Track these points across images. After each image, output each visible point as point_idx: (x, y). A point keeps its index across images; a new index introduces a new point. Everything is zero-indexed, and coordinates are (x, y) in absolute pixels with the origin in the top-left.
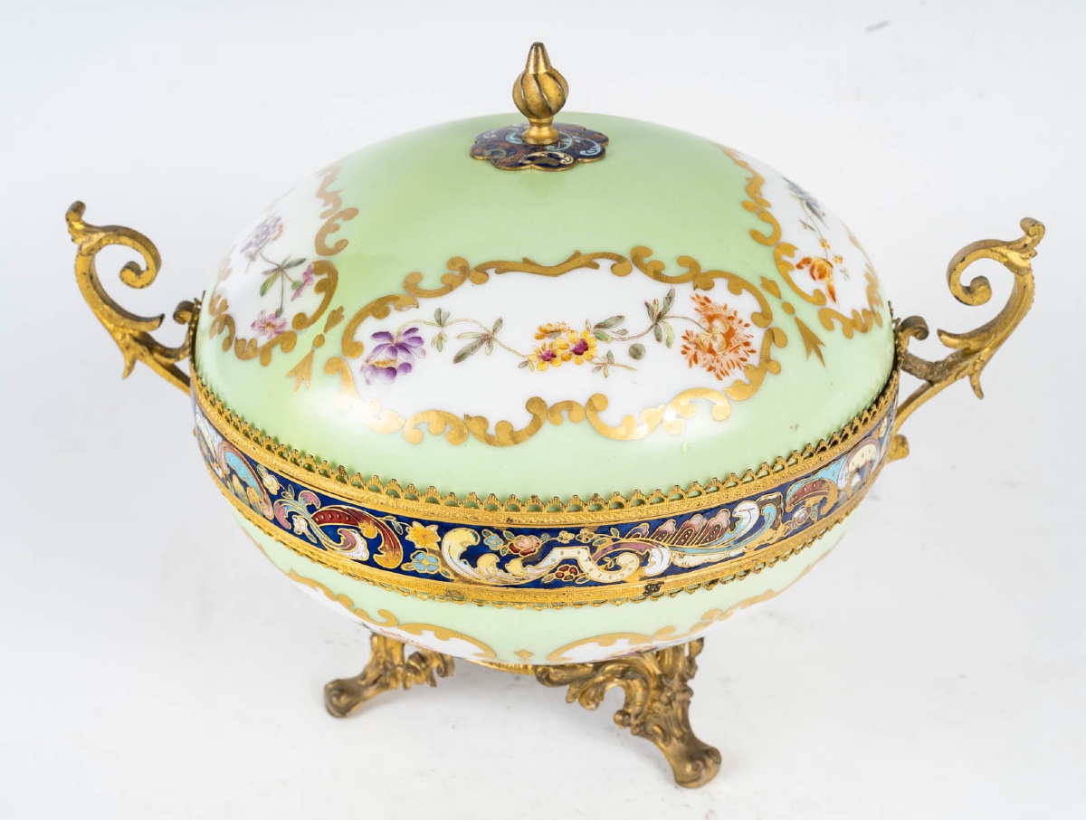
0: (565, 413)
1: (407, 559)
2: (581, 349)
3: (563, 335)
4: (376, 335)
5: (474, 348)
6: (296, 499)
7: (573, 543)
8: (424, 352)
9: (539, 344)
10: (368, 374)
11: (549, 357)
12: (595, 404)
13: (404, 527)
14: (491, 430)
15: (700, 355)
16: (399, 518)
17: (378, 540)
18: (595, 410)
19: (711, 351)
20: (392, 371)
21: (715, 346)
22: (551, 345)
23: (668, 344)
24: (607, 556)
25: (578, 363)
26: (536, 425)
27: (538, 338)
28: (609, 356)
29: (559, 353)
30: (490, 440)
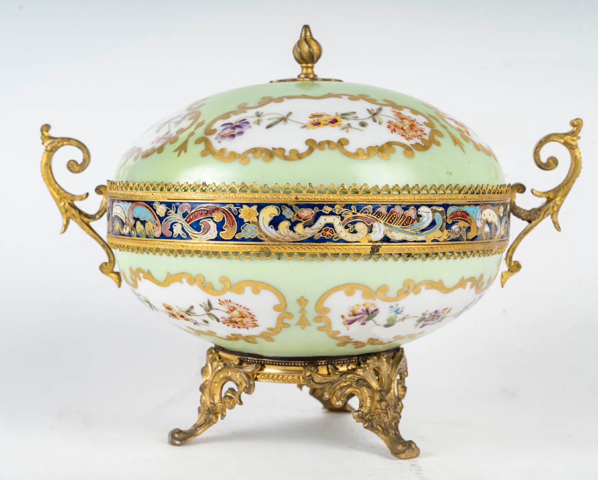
0: (326, 146)
1: (239, 231)
2: (334, 121)
3: (324, 117)
4: (223, 125)
5: (277, 123)
6: (176, 212)
7: (332, 214)
8: (250, 127)
9: (312, 120)
10: (220, 139)
11: (318, 124)
12: (342, 143)
13: (238, 209)
14: (287, 154)
15: (396, 129)
16: (235, 205)
17: (223, 222)
18: (342, 145)
19: (402, 129)
20: (233, 136)
21: (405, 128)
22: (318, 120)
23: (380, 123)
24: (350, 223)
25: (332, 126)
26: (311, 150)
27: (311, 117)
28: (349, 125)
29: (322, 123)
30: (286, 158)
